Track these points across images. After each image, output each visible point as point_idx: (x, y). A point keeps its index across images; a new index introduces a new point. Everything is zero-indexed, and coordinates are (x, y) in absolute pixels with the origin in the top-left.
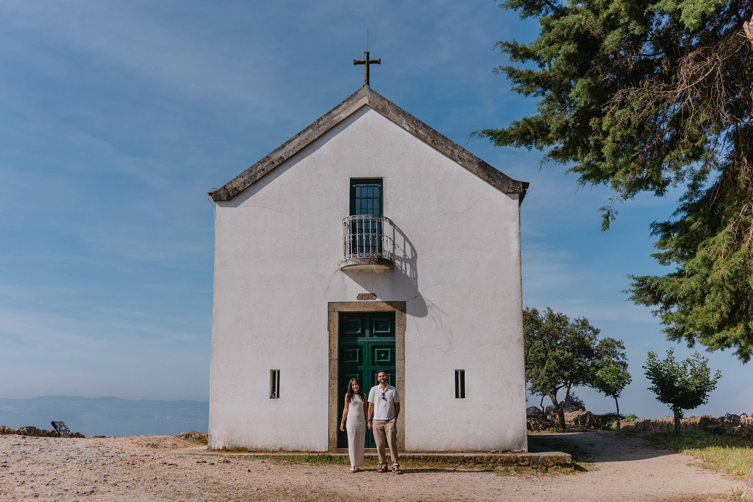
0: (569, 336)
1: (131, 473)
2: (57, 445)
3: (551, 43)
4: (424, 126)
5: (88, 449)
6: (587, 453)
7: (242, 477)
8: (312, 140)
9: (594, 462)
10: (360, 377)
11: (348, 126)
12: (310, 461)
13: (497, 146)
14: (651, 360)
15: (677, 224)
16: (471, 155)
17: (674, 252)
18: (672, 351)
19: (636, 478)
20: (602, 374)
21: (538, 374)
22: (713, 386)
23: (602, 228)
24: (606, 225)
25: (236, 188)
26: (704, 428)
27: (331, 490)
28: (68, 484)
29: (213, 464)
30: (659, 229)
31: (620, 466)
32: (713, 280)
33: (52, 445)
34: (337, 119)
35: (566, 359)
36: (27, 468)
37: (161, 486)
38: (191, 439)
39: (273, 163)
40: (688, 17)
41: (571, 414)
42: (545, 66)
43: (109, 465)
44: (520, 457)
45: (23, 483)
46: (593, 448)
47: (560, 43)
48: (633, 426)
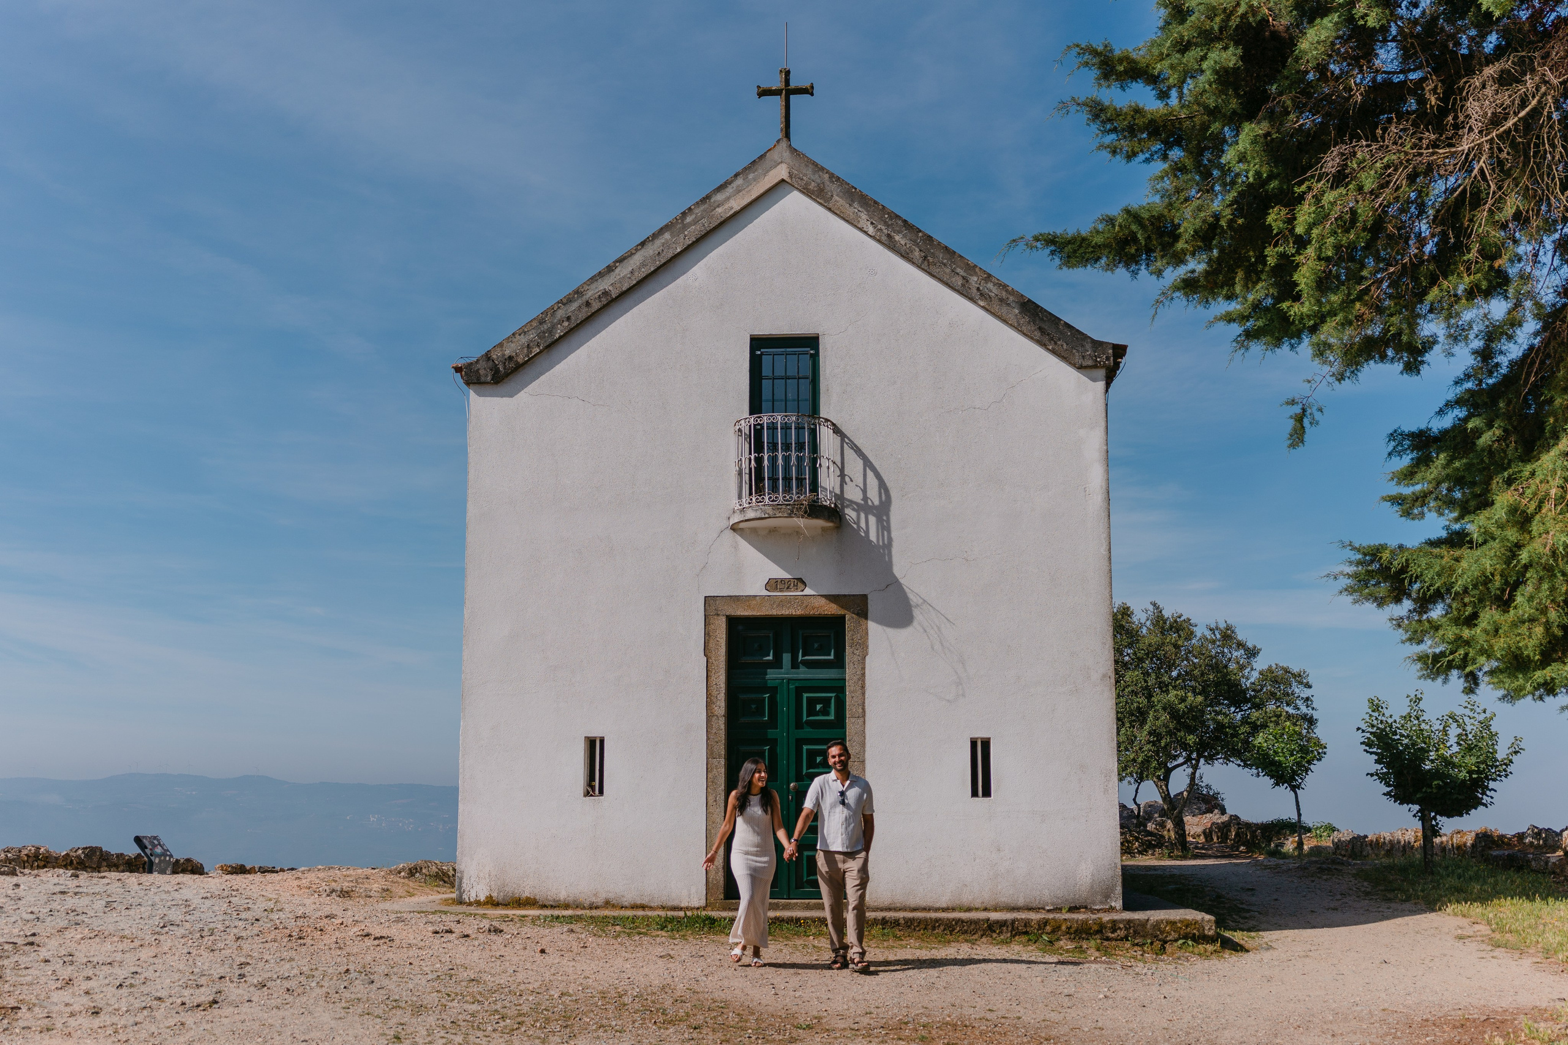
0: (1196, 661)
1: (296, 958)
2: (143, 892)
3: (1183, 47)
4: (905, 226)
5: (208, 903)
6: (1243, 909)
7: (528, 965)
8: (670, 255)
9: (1259, 930)
10: (773, 752)
11: (746, 226)
12: (669, 927)
13: (1065, 268)
14: (1376, 714)
15: (1444, 433)
16: (1004, 287)
17: (1432, 492)
18: (1419, 696)
19: (1354, 968)
20: (1266, 741)
21: (1132, 739)
22: (1505, 770)
23: (1289, 442)
24: (1298, 436)
25: (510, 358)
26: (1483, 856)
27: (716, 995)
28: (163, 985)
29: (467, 936)
30: (1407, 443)
31: (1315, 939)
32: (1533, 555)
33: (132, 893)
34: (722, 212)
35: (1191, 709)
36: (79, 947)
37: (359, 988)
38: (420, 877)
39: (588, 304)
41: (1196, 819)
42: (1169, 98)
43: (250, 939)
44: (1108, 922)
45: (69, 982)
46: (1254, 898)
47: (1205, 45)
48: (1329, 847)
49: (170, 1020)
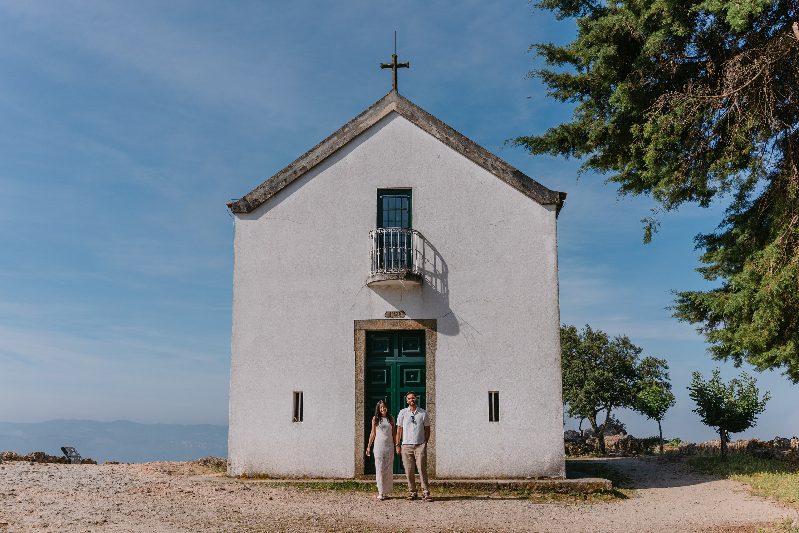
0: (609, 355)
1: (146, 501)
2: (67, 472)
3: (589, 45)
4: (455, 133)
5: (101, 476)
6: (629, 479)
7: (263, 505)
8: (337, 148)
9: (635, 489)
11: (375, 134)
12: (336, 488)
13: (533, 155)
14: (696, 380)
15: (723, 236)
16: (505, 164)
17: (720, 266)
18: (718, 371)
19: (681, 506)
20: (644, 396)
21: (576, 396)
22: (762, 408)
23: (644, 241)
24: (648, 237)
25: (256, 200)
26: (752, 453)
27: (358, 519)
28: (79, 513)
29: (233, 492)
30: (704, 241)
31: (663, 493)
32: (762, 295)
33: (62, 472)
34: (363, 126)
35: (606, 379)
36: (36, 496)
37: (178, 515)
38: (209, 465)
39: (295, 173)
40: (734, 17)
41: (611, 438)
42: (583, 70)
43: (122, 492)
44: (558, 484)
45: (32, 512)
46: (635, 474)
47: (599, 45)
48: (677, 450)
49: (83, 529)
